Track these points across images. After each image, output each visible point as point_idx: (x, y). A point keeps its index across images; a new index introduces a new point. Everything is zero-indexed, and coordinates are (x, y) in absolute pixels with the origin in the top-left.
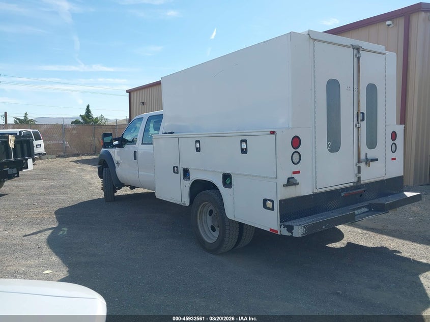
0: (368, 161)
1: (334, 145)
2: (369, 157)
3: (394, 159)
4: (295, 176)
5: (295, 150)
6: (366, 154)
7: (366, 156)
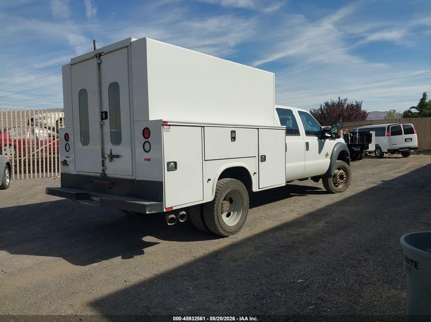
0: (112, 157)
1: (85, 140)
2: (114, 153)
3: (149, 160)
4: (67, 159)
5: (67, 142)
6: (111, 150)
7: (111, 152)
